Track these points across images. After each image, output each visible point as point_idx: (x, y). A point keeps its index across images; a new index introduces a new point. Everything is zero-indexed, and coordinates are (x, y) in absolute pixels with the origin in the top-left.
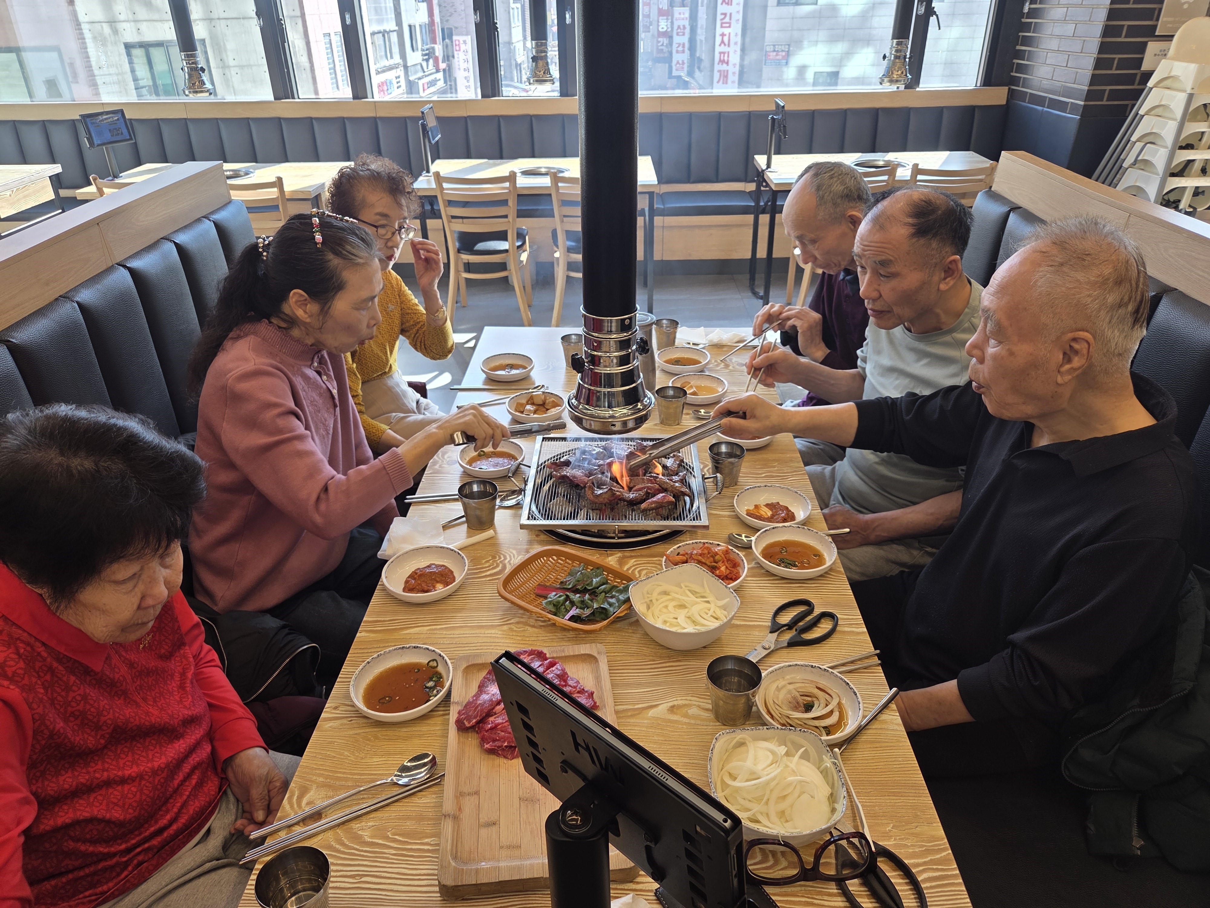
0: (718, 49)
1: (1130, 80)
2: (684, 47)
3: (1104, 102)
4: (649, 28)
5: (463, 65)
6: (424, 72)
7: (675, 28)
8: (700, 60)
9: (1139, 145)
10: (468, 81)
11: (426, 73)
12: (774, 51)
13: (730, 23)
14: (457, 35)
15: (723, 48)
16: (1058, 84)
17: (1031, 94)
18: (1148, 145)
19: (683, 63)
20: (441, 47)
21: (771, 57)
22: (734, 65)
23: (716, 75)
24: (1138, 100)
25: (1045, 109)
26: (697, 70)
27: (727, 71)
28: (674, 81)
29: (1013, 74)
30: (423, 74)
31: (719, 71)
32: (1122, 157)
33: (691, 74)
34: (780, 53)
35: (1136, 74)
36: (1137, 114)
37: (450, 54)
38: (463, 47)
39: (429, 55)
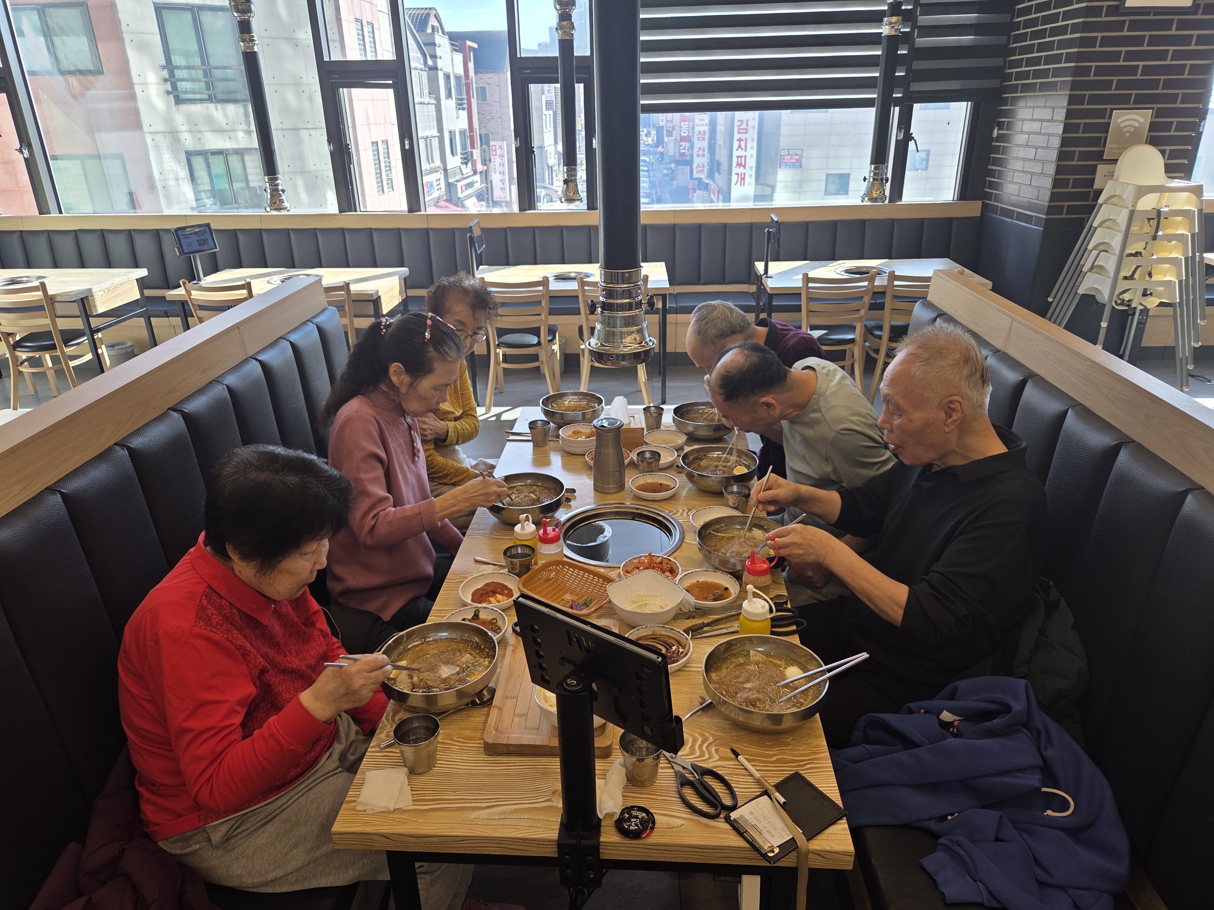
0: (735, 153)
1: (1084, 196)
2: (704, 151)
3: (1064, 216)
4: (672, 132)
5: (499, 169)
6: (463, 174)
7: (696, 133)
8: (719, 164)
9: (1094, 253)
10: (503, 184)
11: (464, 176)
12: (789, 154)
13: (746, 129)
14: (494, 140)
15: (741, 153)
16: (1024, 200)
17: (1001, 207)
18: (1102, 253)
19: (703, 166)
20: (479, 151)
21: (786, 161)
22: (751, 168)
23: (734, 178)
24: (1091, 214)
25: (1014, 221)
26: (716, 173)
27: (744, 174)
28: (696, 182)
29: (986, 190)
30: (461, 177)
31: (737, 174)
32: (1082, 263)
33: (711, 175)
34: (794, 157)
35: (1090, 192)
36: (1092, 226)
37: (487, 159)
38: (499, 152)
39: (467, 159)
